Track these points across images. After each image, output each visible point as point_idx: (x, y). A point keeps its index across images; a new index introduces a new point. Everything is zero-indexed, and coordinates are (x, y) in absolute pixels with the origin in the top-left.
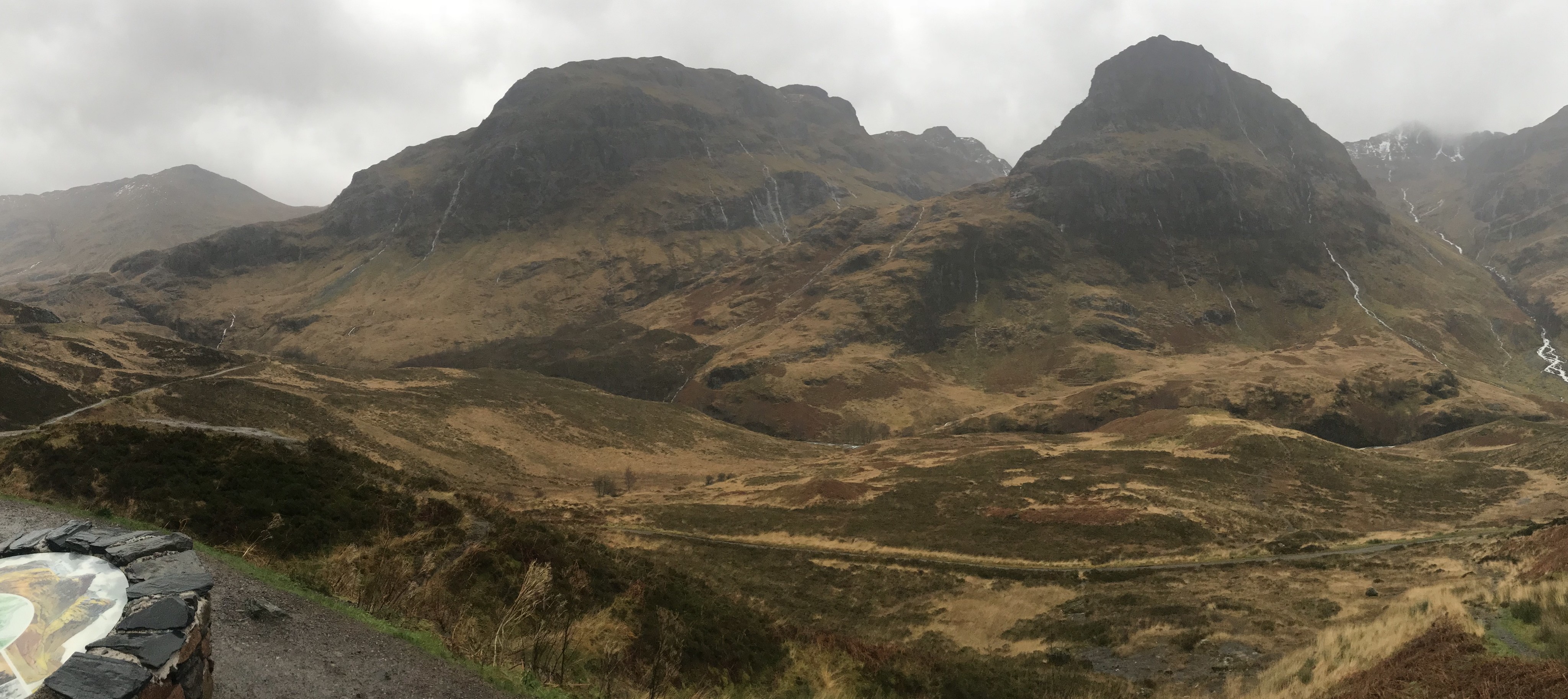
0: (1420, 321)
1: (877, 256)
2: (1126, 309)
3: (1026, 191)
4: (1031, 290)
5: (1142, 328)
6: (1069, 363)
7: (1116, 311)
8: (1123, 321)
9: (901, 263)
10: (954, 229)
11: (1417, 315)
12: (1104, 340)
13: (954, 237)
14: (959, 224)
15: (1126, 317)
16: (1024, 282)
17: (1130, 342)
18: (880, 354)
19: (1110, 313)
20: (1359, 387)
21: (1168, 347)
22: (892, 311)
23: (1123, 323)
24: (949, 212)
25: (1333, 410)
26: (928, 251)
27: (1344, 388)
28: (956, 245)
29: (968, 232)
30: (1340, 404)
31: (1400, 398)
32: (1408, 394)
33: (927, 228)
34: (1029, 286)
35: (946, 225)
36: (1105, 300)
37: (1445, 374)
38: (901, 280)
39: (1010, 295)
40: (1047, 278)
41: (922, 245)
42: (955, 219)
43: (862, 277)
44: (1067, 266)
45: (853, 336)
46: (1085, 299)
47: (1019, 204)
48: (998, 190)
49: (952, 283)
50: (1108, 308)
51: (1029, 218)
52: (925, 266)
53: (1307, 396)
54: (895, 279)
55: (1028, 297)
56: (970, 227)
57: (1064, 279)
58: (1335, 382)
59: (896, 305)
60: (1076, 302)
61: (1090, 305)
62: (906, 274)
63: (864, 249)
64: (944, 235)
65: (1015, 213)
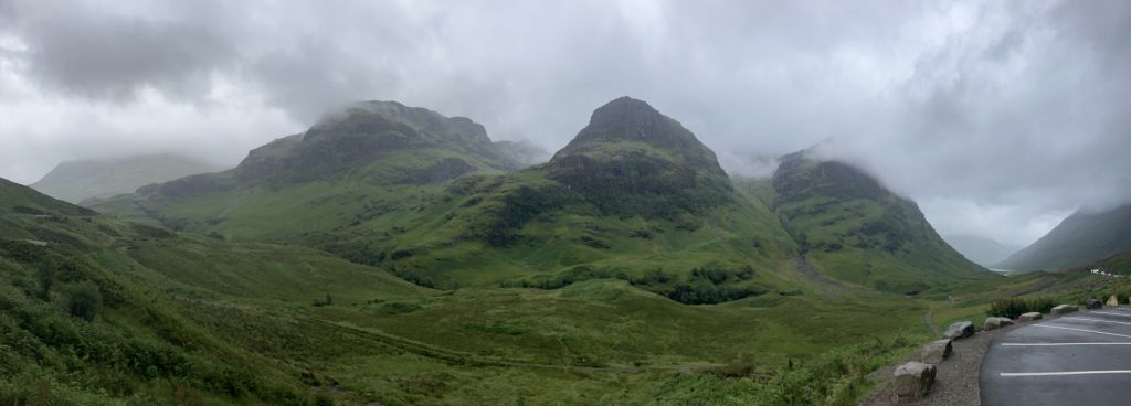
1: (481, 199)
2: (597, 229)
4: (552, 218)
5: (603, 239)
7: (592, 229)
9: (492, 203)
10: (518, 188)
12: (585, 244)
13: (518, 191)
15: (596, 232)
16: (549, 214)
17: (597, 245)
18: (475, 247)
19: (588, 230)
26: (506, 198)
28: (518, 195)
34: (551, 216)
35: (515, 186)
36: (587, 224)
38: (491, 211)
41: (503, 195)
43: (474, 209)
44: (570, 206)
45: (465, 238)
46: (577, 222)
49: (515, 215)
50: (588, 227)
51: (554, 182)
52: (502, 205)
54: (487, 211)
57: (569, 212)
60: (572, 224)
61: (579, 226)
62: (492, 208)
63: (475, 196)
64: (514, 190)
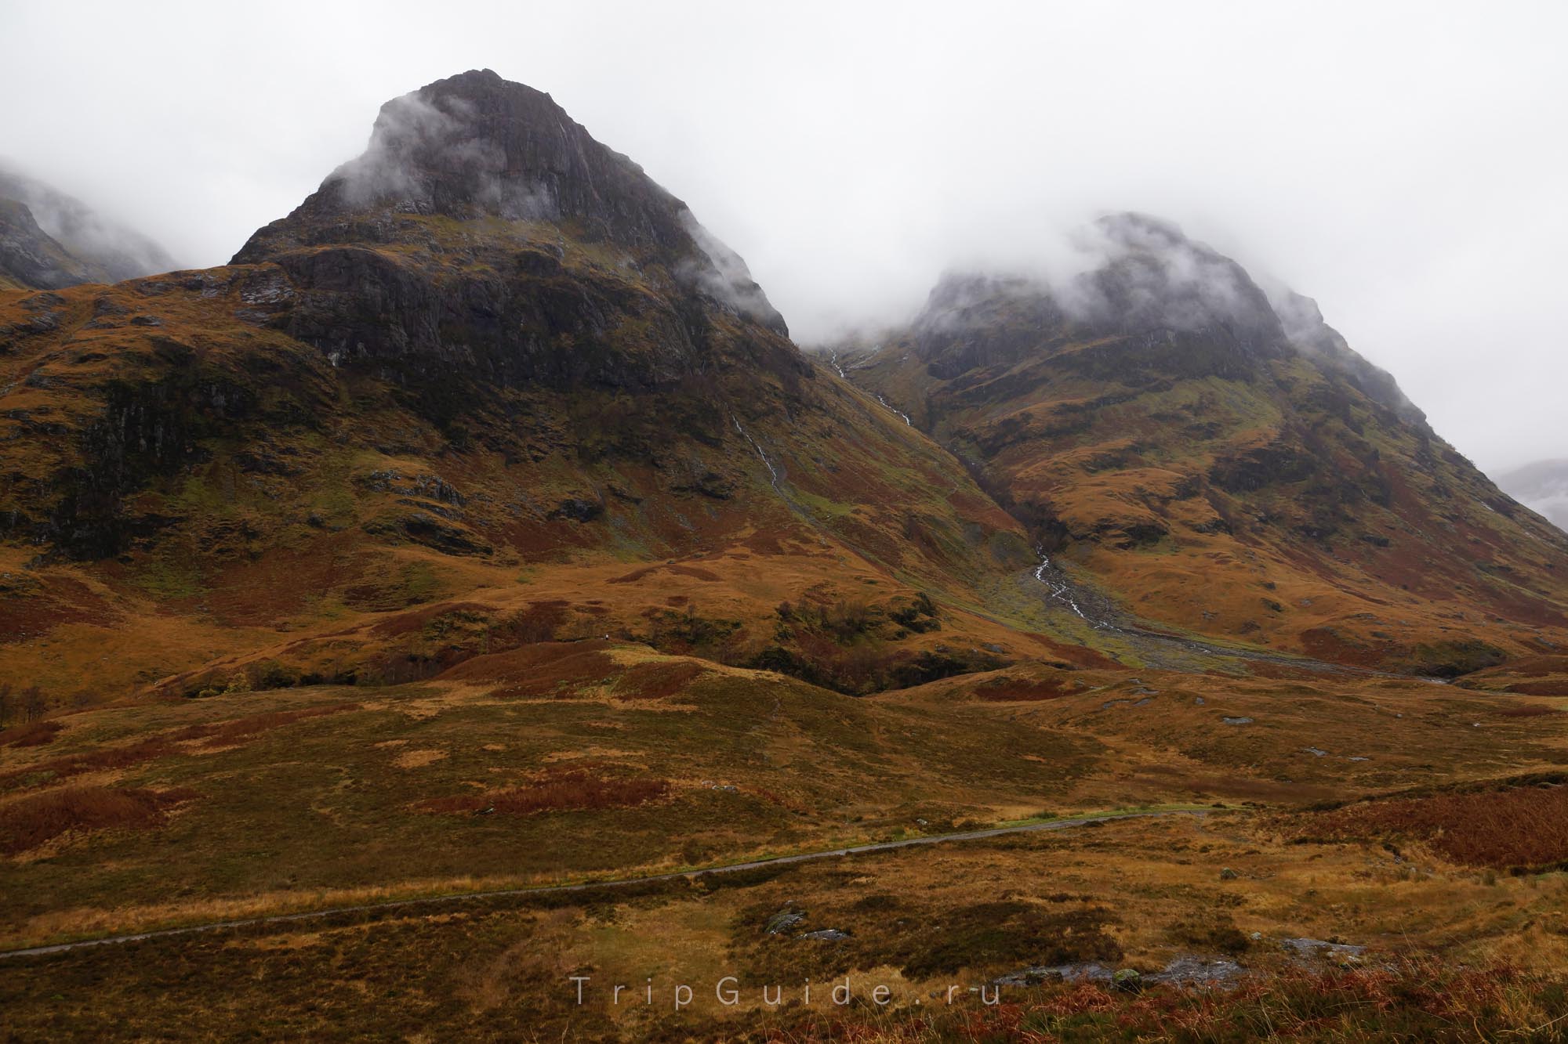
0: (868, 523)
2: (444, 495)
3: (271, 292)
4: (287, 460)
5: (470, 524)
6: (360, 575)
7: (431, 496)
8: (442, 512)
9: (42, 398)
10: (145, 348)
11: (864, 514)
12: (413, 541)
13: (145, 360)
14: (152, 339)
15: (446, 505)
16: (273, 446)
17: (453, 544)
19: (419, 499)
20: (804, 611)
21: (511, 552)
22: (23, 484)
23: (442, 515)
24: (132, 316)
25: (776, 645)
26: (97, 381)
27: (785, 613)
28: (149, 374)
29: (174, 356)
30: (784, 636)
31: (860, 630)
32: (871, 624)
33: (87, 337)
34: (282, 452)
36: (413, 479)
37: (920, 599)
39: (251, 465)
40: (311, 440)
41: (82, 368)
42: (143, 328)
44: (345, 422)
46: (379, 477)
47: (259, 315)
48: (218, 287)
49: (143, 442)
50: (417, 490)
51: (279, 339)
53: (736, 625)
54: (28, 426)
55: (281, 470)
56: (175, 345)
57: (342, 443)
58: (772, 605)
59: (33, 475)
60: (363, 481)
61: (388, 487)
62: (51, 419)
64: (128, 356)
65: (253, 330)
